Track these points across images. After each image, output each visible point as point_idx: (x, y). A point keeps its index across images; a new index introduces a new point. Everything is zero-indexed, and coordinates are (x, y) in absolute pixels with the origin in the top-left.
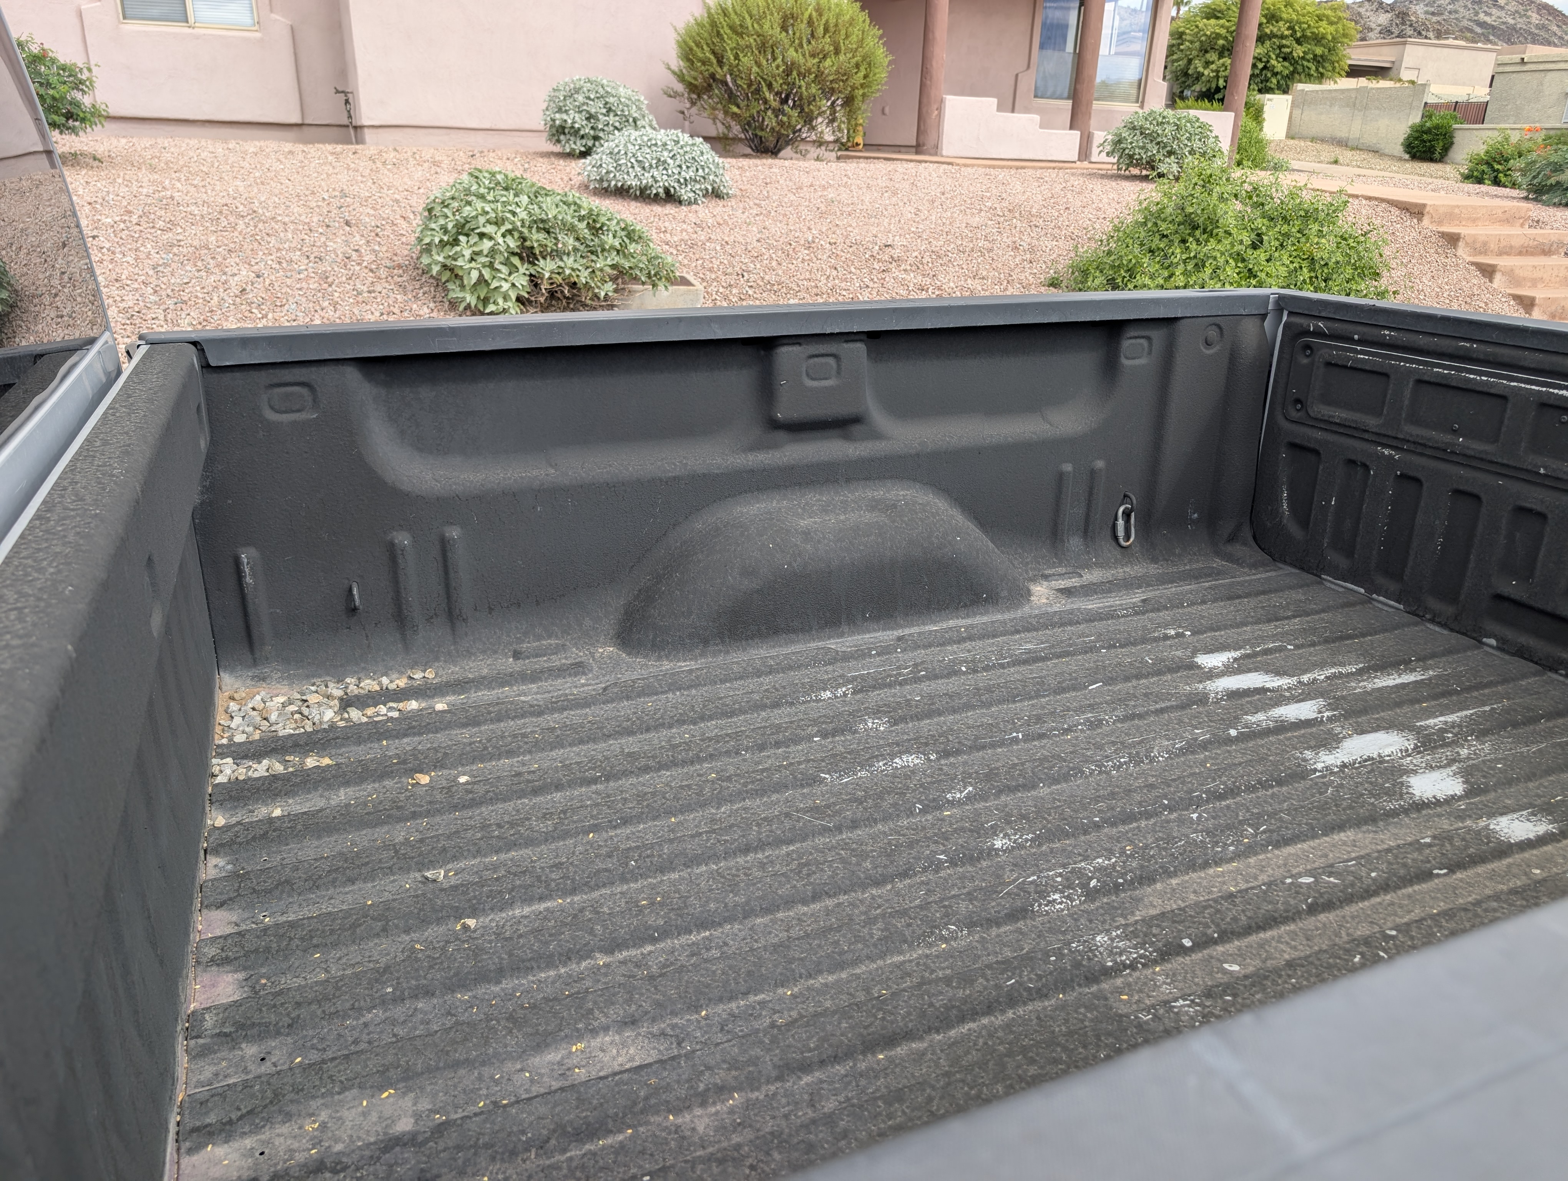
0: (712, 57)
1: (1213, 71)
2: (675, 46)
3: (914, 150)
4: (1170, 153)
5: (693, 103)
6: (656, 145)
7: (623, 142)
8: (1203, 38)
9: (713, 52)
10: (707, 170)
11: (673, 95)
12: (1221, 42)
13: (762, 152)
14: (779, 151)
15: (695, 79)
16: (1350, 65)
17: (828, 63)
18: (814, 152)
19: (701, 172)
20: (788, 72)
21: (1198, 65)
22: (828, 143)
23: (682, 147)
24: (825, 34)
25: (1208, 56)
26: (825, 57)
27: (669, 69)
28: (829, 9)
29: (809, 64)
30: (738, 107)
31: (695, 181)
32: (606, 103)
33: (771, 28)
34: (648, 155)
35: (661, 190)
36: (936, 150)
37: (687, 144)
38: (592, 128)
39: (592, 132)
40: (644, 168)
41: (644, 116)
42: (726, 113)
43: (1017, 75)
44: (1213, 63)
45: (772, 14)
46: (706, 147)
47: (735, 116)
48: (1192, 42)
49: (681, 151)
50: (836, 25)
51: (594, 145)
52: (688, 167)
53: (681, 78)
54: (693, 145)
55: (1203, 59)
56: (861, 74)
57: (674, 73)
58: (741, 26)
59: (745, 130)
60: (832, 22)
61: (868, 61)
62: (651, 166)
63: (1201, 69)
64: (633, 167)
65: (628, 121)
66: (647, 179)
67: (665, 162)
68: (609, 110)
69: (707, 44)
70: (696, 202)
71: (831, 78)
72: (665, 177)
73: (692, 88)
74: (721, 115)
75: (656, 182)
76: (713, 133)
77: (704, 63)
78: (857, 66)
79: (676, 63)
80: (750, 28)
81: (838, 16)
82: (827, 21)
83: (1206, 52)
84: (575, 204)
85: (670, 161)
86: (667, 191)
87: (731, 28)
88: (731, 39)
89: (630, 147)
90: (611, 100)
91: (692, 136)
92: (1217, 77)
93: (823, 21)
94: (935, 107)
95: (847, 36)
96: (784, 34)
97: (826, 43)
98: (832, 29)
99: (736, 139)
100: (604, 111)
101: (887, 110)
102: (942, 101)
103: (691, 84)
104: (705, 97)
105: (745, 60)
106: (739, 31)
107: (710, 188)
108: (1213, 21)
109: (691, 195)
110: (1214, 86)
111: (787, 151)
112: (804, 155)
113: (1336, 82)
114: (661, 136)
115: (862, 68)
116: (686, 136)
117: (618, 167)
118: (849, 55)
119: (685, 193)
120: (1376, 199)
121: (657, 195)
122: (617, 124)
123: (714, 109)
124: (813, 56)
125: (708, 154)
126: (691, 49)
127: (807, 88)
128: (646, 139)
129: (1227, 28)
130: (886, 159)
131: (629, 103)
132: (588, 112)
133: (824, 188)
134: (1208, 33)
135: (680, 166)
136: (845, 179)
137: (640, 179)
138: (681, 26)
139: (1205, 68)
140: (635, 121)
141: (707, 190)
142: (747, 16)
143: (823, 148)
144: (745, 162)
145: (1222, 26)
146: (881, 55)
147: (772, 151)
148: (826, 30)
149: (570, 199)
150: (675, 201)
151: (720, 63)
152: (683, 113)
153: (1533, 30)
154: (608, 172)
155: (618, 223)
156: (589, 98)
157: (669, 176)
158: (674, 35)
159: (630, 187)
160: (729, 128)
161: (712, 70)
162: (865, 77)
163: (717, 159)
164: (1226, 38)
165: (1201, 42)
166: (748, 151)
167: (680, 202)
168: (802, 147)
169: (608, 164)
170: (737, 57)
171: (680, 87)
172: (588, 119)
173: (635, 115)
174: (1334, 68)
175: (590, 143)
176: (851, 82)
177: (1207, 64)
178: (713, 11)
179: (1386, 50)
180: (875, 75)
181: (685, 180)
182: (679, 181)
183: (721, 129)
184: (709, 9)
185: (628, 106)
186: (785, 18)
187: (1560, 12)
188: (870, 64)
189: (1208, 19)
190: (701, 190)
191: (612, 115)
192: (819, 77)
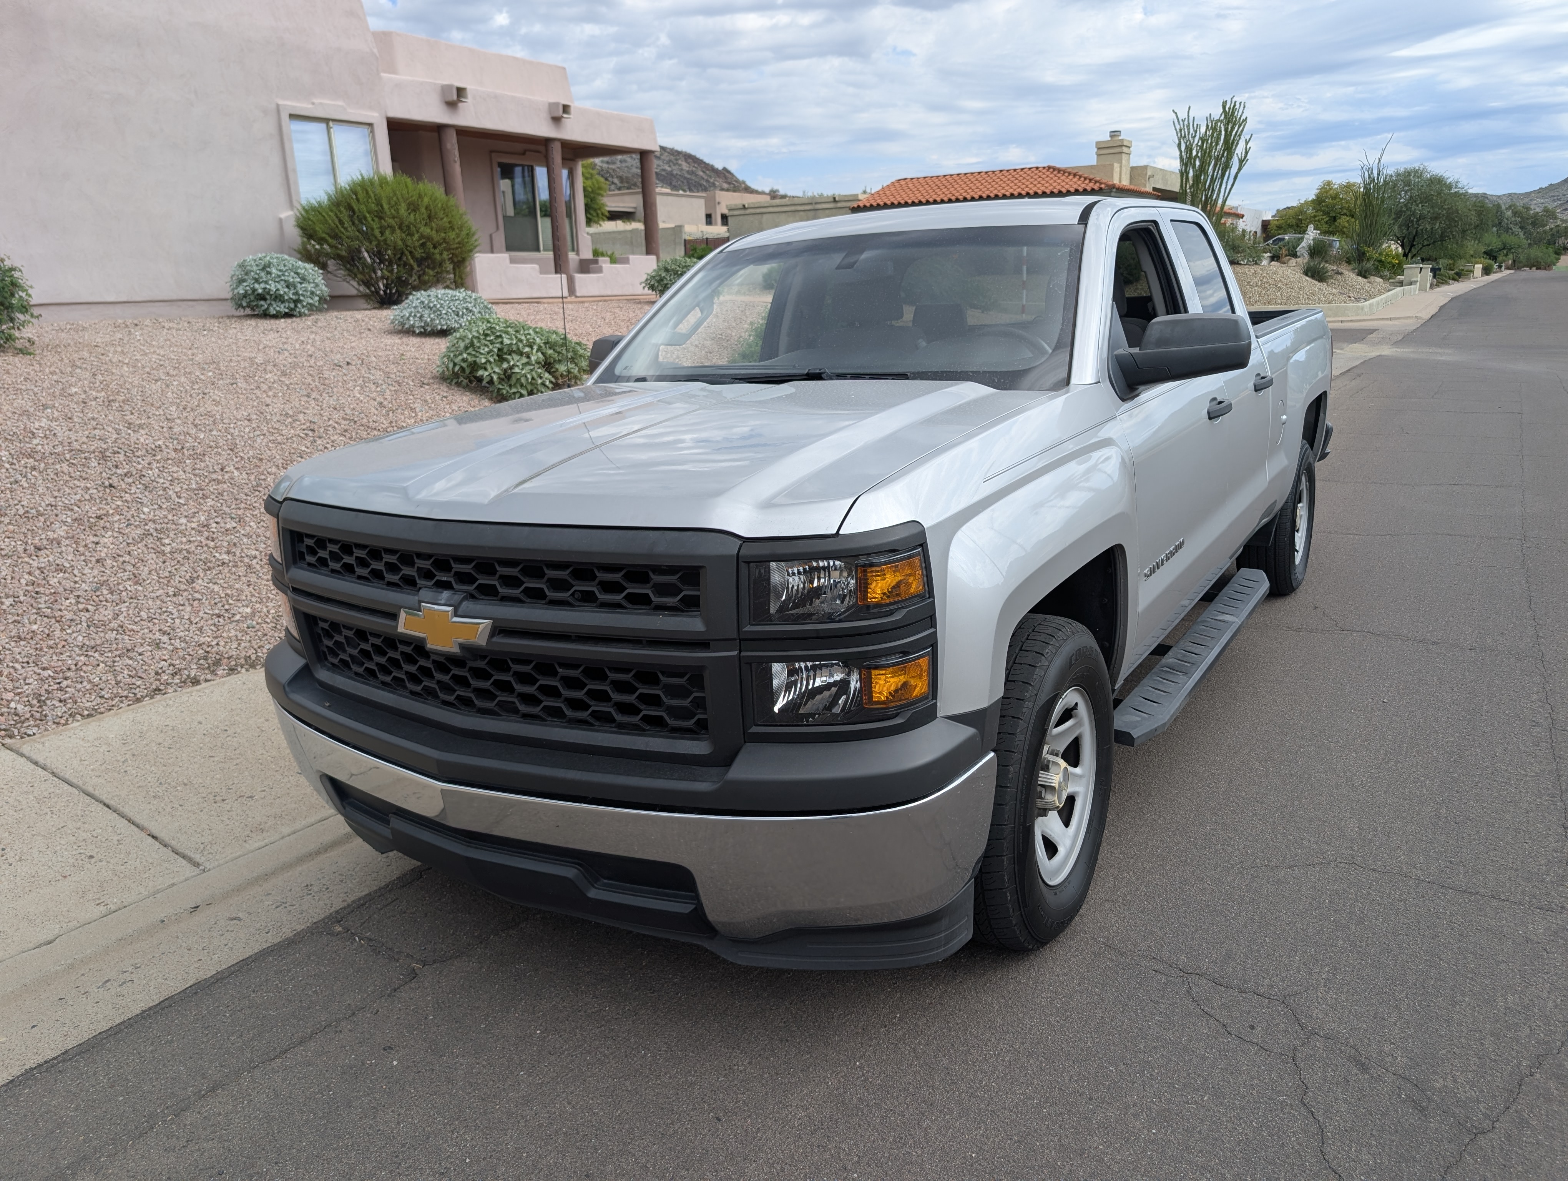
16: (609, 212)
33: (404, 213)
39: (294, 297)
43: (491, 236)
51: (297, 306)
58: (379, 211)
69: (351, 225)
80: (388, 213)
87: (371, 213)
96: (412, 216)
106: (377, 215)
113: (600, 225)
132: (285, 281)
142: (382, 204)
153: (686, 175)
174: (598, 215)
179: (627, 198)
187: (702, 161)
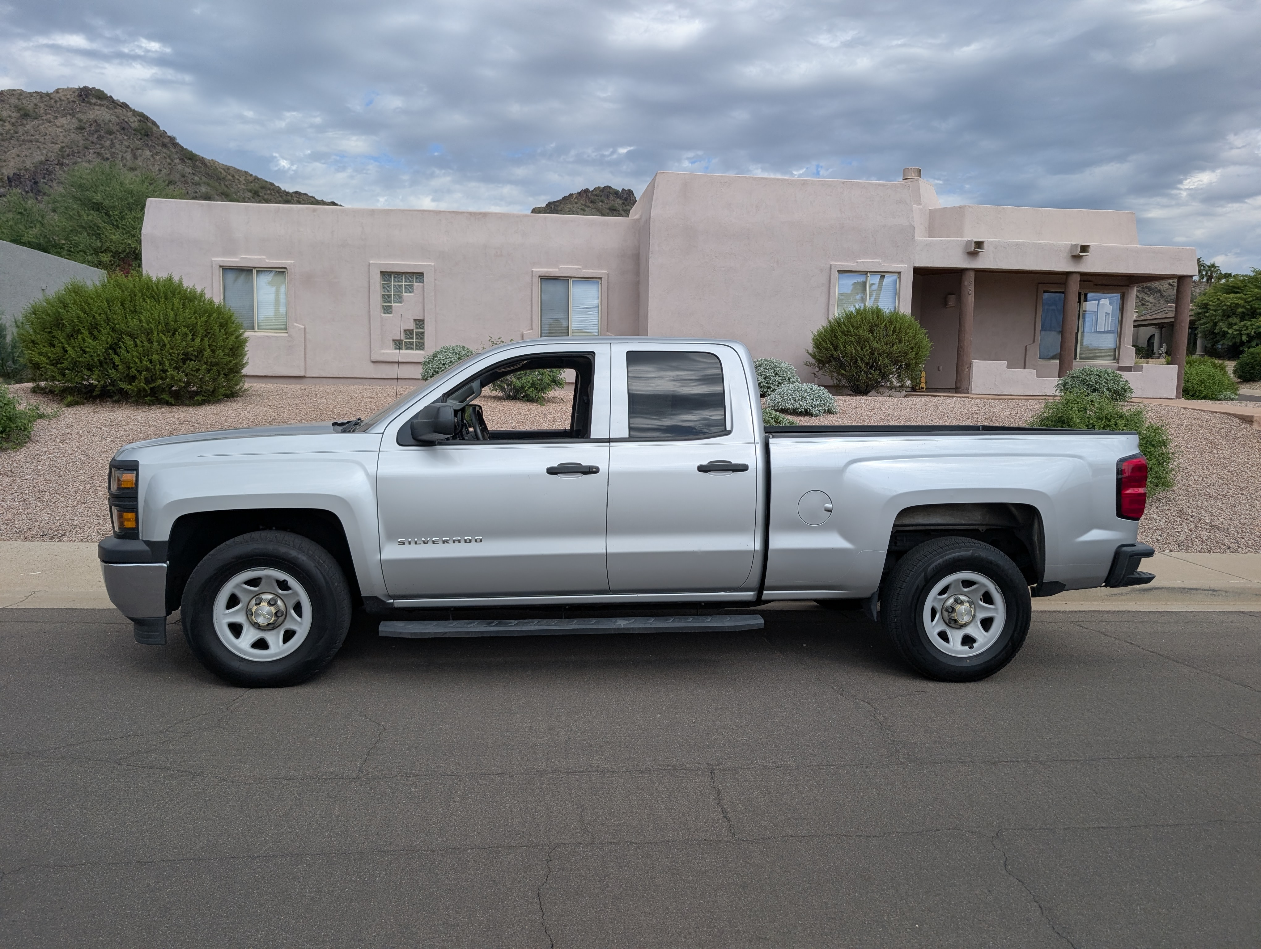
0: (831, 347)
1: (1236, 330)
2: (812, 341)
3: (954, 391)
4: (1095, 390)
5: (820, 369)
6: (801, 390)
7: (786, 389)
8: (1225, 308)
9: (832, 344)
10: (826, 401)
11: (809, 365)
12: (1240, 310)
13: (858, 393)
14: (868, 392)
15: (822, 357)
17: (895, 347)
18: (888, 392)
19: (822, 402)
20: (872, 353)
21: (1223, 326)
22: (896, 387)
23: (814, 391)
24: (893, 333)
25: (1231, 320)
26: (893, 345)
27: (808, 352)
28: (896, 321)
29: (884, 349)
30: (845, 370)
31: (820, 406)
32: (775, 371)
33: (864, 332)
34: (797, 395)
35: (803, 410)
36: (967, 390)
37: (816, 390)
38: (767, 383)
39: (767, 385)
40: (795, 401)
41: (794, 377)
42: (838, 373)
43: (1026, 346)
44: (1235, 324)
45: (865, 325)
46: (826, 391)
47: (843, 375)
48: (1215, 311)
49: (813, 393)
50: (900, 329)
51: (767, 391)
52: (816, 400)
53: (814, 356)
54: (820, 390)
55: (1227, 322)
56: (914, 353)
57: (810, 354)
58: (847, 331)
59: (848, 382)
60: (898, 327)
61: (918, 346)
62: (799, 400)
63: (1226, 329)
64: (790, 400)
65: (785, 379)
66: (796, 405)
67: (806, 397)
68: (776, 374)
69: (829, 340)
70: (820, 415)
71: (896, 355)
72: (805, 404)
73: (819, 361)
74: (835, 375)
75: (801, 406)
76: (831, 383)
77: (827, 350)
78: (912, 348)
79: (811, 349)
80: (852, 332)
81: (901, 324)
82: (895, 327)
83: (1229, 316)
84: (770, 413)
85: (808, 397)
86: (806, 410)
87: (843, 332)
88: (842, 338)
89: (789, 391)
90: (777, 369)
91: (819, 386)
92: (1241, 335)
93: (893, 327)
94: (967, 367)
95: (906, 334)
96: (871, 334)
97: (894, 338)
98: (898, 331)
99: (844, 386)
100: (773, 374)
101: (941, 368)
102: (971, 363)
103: (819, 360)
104: (827, 365)
105: (849, 348)
106: (846, 334)
107: (827, 409)
108: (1232, 295)
109: (818, 412)
110: (1238, 340)
111: (873, 392)
112: (882, 394)
114: (804, 386)
115: (915, 350)
116: (816, 387)
117: (783, 400)
118: (907, 344)
119: (815, 411)
120: (1227, 414)
121: (801, 412)
122: (780, 381)
123: (832, 371)
124: (887, 344)
125: (826, 394)
126: (820, 343)
127: (883, 361)
128: (797, 388)
129: (1245, 300)
130: (932, 396)
131: (787, 370)
133: (886, 409)
134: (1228, 303)
135: (813, 399)
136: (899, 405)
137: (793, 405)
138: (815, 332)
139: (1229, 328)
140: (789, 379)
141: (825, 410)
142: (850, 326)
143: (893, 390)
144: (847, 398)
145: (1241, 298)
146: (926, 342)
147: (865, 393)
148: (894, 332)
149: (768, 411)
150: (809, 415)
151: (836, 349)
152: (814, 374)
154: (778, 403)
155: (786, 420)
156: (766, 369)
157: (807, 404)
158: (812, 336)
159: (788, 409)
160: (839, 381)
161: (831, 353)
162: (916, 354)
163: (831, 396)
164: (1244, 307)
165: (1223, 310)
166: (851, 392)
167: (812, 415)
168: (881, 390)
169: (778, 399)
170: (844, 347)
171: (813, 361)
172: (765, 379)
173: (789, 376)
175: (765, 390)
176: (908, 357)
177: (1230, 325)
178: (832, 325)
180: (922, 353)
181: (815, 405)
182: (812, 406)
183: (835, 381)
184: (830, 322)
185: (786, 372)
186: (871, 327)
188: (919, 347)
189: (1229, 293)
190: (822, 410)
191: (777, 376)
192: (890, 355)
